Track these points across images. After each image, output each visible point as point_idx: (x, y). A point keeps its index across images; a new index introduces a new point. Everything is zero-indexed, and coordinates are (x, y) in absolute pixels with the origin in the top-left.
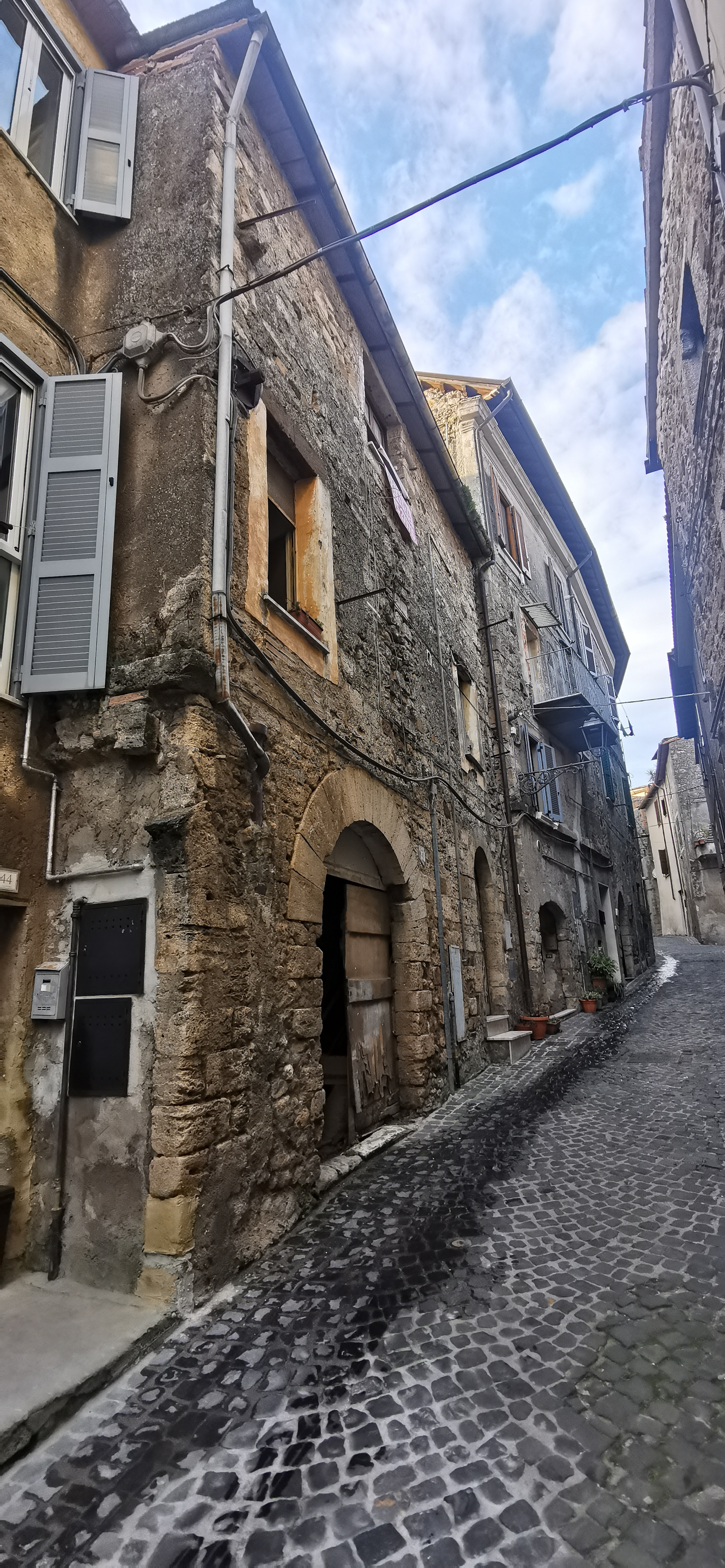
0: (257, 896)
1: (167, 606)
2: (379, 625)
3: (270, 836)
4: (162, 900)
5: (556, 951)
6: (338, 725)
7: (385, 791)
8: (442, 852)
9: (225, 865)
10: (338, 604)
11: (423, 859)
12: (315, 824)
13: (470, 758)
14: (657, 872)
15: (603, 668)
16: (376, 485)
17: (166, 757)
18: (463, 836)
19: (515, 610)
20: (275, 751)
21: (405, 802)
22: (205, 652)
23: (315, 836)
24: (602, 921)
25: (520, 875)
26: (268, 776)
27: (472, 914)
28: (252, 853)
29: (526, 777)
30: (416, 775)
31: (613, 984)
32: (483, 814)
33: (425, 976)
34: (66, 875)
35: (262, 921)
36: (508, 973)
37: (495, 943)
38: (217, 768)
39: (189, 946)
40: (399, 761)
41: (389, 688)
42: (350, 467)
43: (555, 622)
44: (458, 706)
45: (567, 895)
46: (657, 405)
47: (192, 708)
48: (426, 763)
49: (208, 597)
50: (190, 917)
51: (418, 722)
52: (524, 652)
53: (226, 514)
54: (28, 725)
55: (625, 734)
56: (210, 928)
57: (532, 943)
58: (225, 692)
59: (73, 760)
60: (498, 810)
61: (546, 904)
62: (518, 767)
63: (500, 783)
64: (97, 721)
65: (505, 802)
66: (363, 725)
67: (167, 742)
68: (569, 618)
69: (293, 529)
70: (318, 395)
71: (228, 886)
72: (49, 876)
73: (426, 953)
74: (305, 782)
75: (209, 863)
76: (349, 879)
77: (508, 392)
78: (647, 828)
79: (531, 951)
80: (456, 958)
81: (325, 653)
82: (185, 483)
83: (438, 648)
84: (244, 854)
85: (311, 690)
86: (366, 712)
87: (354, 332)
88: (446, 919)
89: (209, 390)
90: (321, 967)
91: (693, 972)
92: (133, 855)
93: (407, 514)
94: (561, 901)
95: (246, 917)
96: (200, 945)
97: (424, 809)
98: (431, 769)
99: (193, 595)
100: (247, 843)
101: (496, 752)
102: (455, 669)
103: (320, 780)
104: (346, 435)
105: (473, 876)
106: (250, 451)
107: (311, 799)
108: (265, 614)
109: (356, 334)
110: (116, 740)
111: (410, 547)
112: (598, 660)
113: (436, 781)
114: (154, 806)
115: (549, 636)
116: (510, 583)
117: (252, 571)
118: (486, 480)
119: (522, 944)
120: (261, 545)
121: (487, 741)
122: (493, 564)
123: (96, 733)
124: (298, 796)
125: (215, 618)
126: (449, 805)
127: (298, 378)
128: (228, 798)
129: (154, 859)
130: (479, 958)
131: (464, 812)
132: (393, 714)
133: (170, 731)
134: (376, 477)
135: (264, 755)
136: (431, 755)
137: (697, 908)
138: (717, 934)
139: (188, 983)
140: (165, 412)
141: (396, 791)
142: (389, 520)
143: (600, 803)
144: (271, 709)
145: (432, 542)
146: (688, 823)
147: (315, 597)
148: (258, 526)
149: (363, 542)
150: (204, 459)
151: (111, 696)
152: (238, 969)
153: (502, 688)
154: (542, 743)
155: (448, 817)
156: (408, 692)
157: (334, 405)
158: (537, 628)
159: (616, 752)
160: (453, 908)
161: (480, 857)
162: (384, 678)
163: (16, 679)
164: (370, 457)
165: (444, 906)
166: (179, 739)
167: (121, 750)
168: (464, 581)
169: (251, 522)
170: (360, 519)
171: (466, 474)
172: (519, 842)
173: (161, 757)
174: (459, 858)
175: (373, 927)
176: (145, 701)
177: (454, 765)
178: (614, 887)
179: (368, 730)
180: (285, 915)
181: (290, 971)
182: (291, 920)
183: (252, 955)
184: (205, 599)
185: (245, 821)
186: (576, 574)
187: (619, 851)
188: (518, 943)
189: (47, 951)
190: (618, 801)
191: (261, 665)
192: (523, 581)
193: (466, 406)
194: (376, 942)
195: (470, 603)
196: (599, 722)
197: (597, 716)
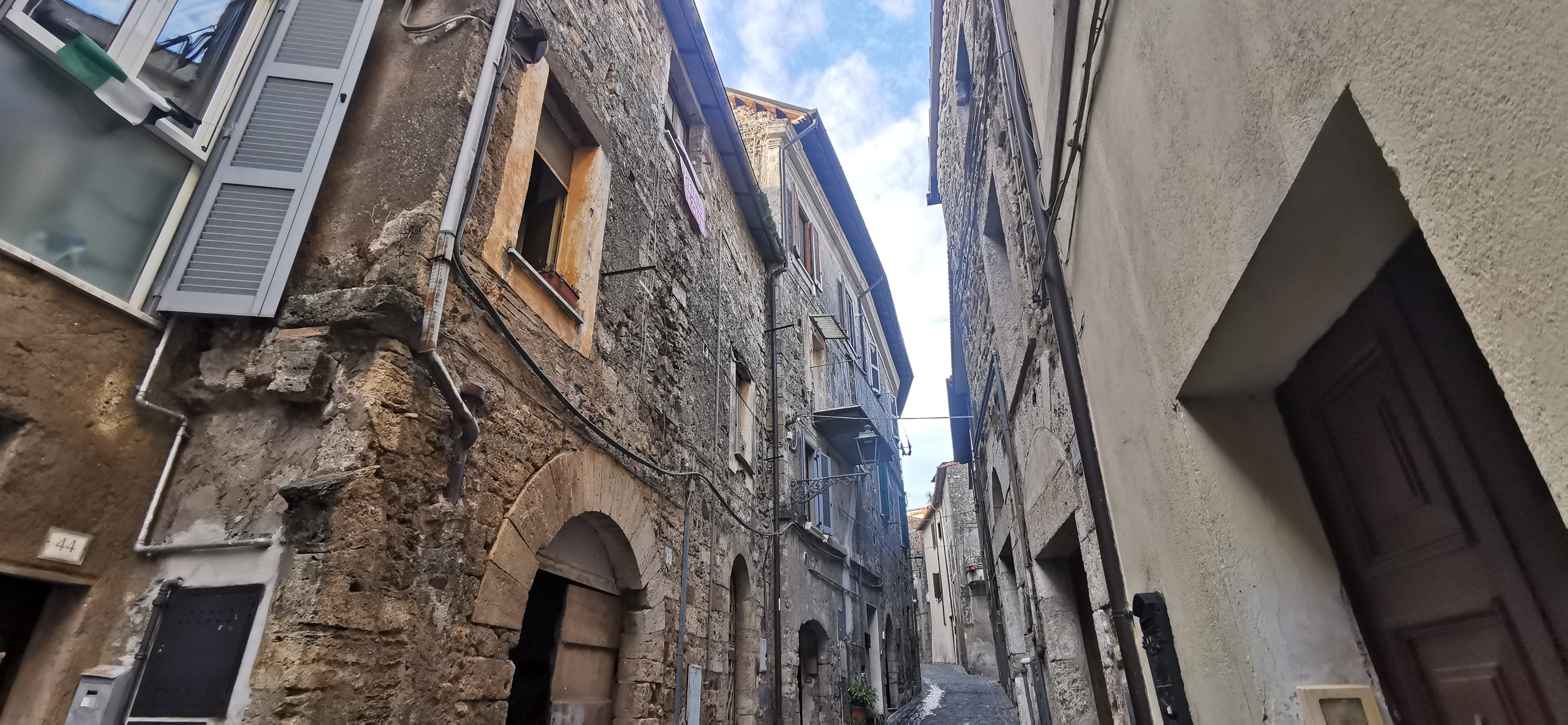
0: (432, 591)
1: (381, 239)
2: (651, 306)
3: (465, 517)
4: (283, 588)
5: (815, 676)
6: (582, 401)
7: (632, 481)
8: (695, 556)
9: (389, 547)
10: (603, 275)
11: (669, 561)
12: (532, 510)
13: (739, 459)
14: (931, 596)
15: (887, 387)
16: (668, 171)
17: (335, 408)
18: (721, 540)
19: (803, 319)
20: (492, 419)
21: (655, 496)
22: (416, 294)
23: (530, 523)
24: (868, 644)
25: (783, 589)
26: (476, 445)
27: (722, 628)
28: (434, 536)
29: (797, 484)
30: (673, 468)
31: (874, 715)
32: (749, 519)
33: (653, 700)
34: (164, 546)
35: (431, 623)
36: (758, 699)
37: (748, 664)
38: (403, 428)
39: (304, 653)
40: (654, 450)
41: (653, 372)
42: (640, 147)
43: (841, 335)
44: (733, 403)
45: (832, 616)
46: (938, 146)
47: (382, 353)
48: (687, 457)
49: (433, 235)
50: (315, 613)
51: (684, 414)
52: (809, 359)
53: (474, 155)
54: (159, 350)
55: (904, 453)
56: (346, 629)
57: (789, 665)
58: (431, 341)
59: (213, 401)
60: (766, 516)
61: (808, 622)
62: (791, 473)
63: (772, 488)
64: (255, 355)
65: (774, 508)
66: (614, 406)
67: (341, 390)
68: (857, 334)
69: (565, 193)
70: (614, 73)
71: (388, 575)
72: (139, 546)
73: (657, 673)
74: (527, 460)
75: (364, 544)
76: (573, 578)
77: (814, 121)
78: (923, 551)
79: (787, 674)
80: (695, 680)
81: (578, 323)
82: (432, 116)
83: (717, 341)
84: (422, 537)
85: (553, 358)
86: (620, 393)
87: (664, 32)
88: (689, 634)
89: (480, 32)
90: (510, 686)
91: (957, 704)
92: (261, 526)
93: (699, 208)
94: (824, 619)
95: (409, 617)
96: (324, 651)
97: (677, 507)
98: (691, 464)
99: (415, 230)
100: (430, 523)
101: (770, 456)
102: (733, 366)
103: (547, 459)
104: (639, 117)
105: (728, 586)
106: (521, 103)
107: (533, 479)
108: (508, 268)
109: (666, 33)
110: (271, 381)
111: (699, 238)
112: (883, 378)
113: (697, 477)
114: (306, 465)
115: (836, 348)
116: (801, 292)
117: (498, 219)
118: (787, 195)
119: (777, 665)
120: (516, 196)
121: (761, 443)
122: (785, 271)
123: (250, 370)
124: (513, 474)
125: (436, 259)
126: (708, 506)
127: (593, 52)
128: (411, 467)
129: (286, 533)
130: (723, 681)
131: (726, 514)
132: (654, 400)
133: (349, 378)
134: (669, 164)
135: (471, 421)
136: (694, 449)
137: (966, 635)
138: (984, 664)
139: (291, 705)
140: (428, 44)
141: (645, 483)
142: (678, 207)
143: (875, 519)
144: (495, 371)
145: (724, 238)
146: (960, 547)
147: (577, 263)
148: (516, 177)
149: (645, 222)
150: (460, 96)
151: (281, 328)
152: (379, 686)
153: (782, 391)
154: (819, 452)
155: (706, 517)
156: (676, 379)
157: (630, 87)
158: (825, 338)
159: (895, 470)
160: (700, 621)
161: (739, 567)
162: (649, 361)
163: (156, 293)
164: (665, 144)
165: (688, 617)
166: (358, 387)
167: (275, 392)
168: (754, 282)
169: (507, 170)
170: (644, 199)
171: (768, 186)
172: (785, 553)
173: (329, 407)
174: (713, 565)
175: (598, 638)
176: (323, 338)
177: (720, 463)
178: (883, 608)
179: (620, 412)
180: (469, 617)
181: (462, 690)
182: (476, 624)
183: (407, 668)
184: (428, 237)
185: (433, 496)
186: (867, 295)
187: (890, 571)
188: (774, 664)
189: (108, 649)
190: (892, 519)
191: (492, 321)
192: (814, 292)
193: (774, 125)
194: (599, 656)
195: (758, 304)
196: (873, 435)
197: (873, 428)
